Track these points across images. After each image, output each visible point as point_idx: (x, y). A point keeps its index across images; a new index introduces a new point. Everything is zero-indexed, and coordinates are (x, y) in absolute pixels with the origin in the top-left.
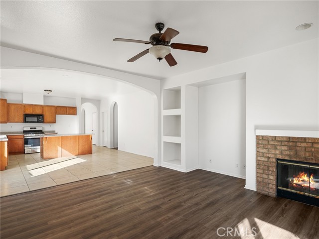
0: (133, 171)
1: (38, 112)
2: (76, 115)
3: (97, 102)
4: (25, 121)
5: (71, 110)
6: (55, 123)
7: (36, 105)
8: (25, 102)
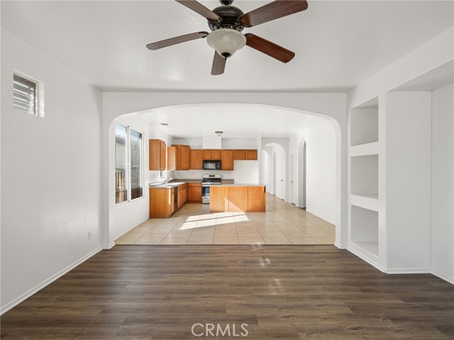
0: (290, 247)
1: (216, 157)
2: (256, 159)
3: (285, 141)
4: (204, 168)
5: (251, 155)
6: (233, 170)
7: (214, 150)
8: (204, 148)
